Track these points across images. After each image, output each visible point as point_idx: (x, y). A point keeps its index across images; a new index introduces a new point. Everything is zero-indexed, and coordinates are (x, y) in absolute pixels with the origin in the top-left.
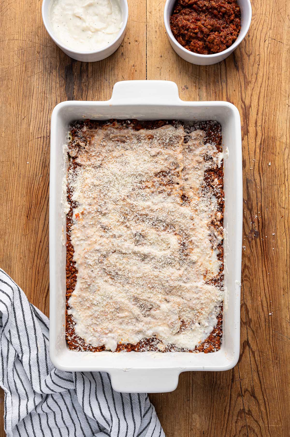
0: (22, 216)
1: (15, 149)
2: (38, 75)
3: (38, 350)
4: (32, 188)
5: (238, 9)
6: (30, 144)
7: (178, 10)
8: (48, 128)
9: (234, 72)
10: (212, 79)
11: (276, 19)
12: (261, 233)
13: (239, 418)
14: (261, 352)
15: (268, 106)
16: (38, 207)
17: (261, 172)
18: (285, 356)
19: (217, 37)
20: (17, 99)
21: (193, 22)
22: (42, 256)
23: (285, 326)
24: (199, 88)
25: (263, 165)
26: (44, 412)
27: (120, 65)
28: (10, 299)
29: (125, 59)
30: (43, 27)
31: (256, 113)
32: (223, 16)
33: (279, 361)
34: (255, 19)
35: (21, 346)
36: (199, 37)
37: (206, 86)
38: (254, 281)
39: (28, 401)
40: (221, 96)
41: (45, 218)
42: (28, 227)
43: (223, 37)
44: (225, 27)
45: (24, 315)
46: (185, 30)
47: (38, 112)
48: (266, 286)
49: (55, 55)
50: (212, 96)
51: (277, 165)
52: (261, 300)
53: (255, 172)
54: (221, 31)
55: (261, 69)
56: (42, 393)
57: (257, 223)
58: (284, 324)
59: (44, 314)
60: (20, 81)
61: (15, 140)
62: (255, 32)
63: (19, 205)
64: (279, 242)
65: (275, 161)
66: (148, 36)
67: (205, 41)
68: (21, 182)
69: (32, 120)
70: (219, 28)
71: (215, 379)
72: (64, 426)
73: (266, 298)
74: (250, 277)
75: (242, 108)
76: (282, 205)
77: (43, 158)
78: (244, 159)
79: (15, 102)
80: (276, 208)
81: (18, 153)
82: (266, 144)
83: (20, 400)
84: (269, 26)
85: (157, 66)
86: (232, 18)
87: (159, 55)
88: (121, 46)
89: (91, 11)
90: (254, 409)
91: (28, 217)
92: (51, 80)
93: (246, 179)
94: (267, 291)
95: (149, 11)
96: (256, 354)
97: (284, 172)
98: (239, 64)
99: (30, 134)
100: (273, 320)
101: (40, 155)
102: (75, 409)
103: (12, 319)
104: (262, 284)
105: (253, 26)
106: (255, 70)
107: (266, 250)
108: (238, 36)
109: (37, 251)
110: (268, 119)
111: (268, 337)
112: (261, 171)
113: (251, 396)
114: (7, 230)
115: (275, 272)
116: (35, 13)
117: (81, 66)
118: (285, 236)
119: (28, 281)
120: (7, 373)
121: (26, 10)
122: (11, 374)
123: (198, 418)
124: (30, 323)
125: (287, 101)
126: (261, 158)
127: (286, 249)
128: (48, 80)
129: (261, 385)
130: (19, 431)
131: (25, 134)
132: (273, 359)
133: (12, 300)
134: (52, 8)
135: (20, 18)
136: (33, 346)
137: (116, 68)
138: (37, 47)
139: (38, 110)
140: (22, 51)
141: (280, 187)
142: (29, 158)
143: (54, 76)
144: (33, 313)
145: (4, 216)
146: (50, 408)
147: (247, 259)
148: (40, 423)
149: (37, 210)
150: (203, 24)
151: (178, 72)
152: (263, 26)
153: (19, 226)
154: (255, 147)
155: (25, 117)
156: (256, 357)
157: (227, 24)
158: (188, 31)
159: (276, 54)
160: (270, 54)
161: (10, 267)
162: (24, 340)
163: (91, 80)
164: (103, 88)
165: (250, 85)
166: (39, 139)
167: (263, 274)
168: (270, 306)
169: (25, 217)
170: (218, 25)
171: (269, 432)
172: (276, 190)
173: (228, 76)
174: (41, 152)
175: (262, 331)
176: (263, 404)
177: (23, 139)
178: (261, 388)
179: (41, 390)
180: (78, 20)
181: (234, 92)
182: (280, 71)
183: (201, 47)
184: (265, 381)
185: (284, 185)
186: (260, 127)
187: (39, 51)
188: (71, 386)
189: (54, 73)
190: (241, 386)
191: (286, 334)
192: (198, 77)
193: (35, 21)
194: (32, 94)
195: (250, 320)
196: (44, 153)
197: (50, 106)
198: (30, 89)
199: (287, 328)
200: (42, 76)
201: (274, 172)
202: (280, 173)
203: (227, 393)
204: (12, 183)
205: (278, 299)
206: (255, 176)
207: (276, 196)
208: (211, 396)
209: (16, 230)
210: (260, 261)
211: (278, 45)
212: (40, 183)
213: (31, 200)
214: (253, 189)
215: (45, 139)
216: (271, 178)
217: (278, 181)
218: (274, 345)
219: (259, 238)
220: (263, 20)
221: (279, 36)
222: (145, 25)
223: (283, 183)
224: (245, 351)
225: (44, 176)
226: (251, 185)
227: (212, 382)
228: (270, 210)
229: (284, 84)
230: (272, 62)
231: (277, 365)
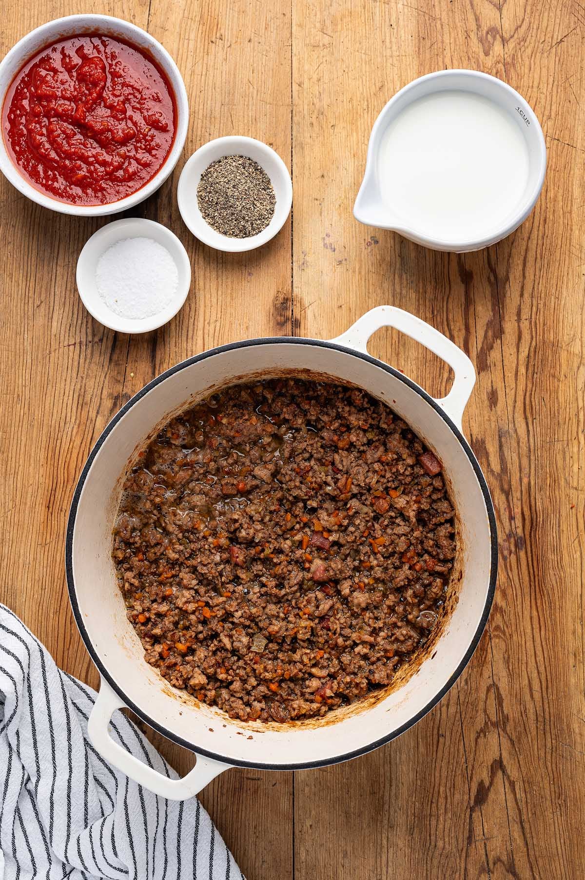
0: (37, 506)
1: (21, 368)
4: (58, 448)
6: (52, 359)
8: (90, 326)
11: (560, 98)
12: (528, 543)
14: (528, 782)
15: (544, 278)
17: (529, 415)
18: (577, 791)
20: (25, 264)
23: (577, 731)
25: (533, 399)
28: (21, 667)
31: (519, 293)
33: (564, 801)
35: (38, 763)
38: (515, 638)
42: (49, 528)
45: (48, 702)
47: (68, 293)
48: (539, 648)
51: (561, 399)
52: (528, 677)
53: (516, 414)
57: (520, 519)
58: (575, 726)
61: (22, 351)
63: (31, 482)
64: (566, 557)
65: (557, 393)
66: (294, 133)
68: (35, 435)
69: (57, 308)
71: (433, 838)
73: (538, 673)
74: (507, 631)
75: (490, 282)
76: (571, 482)
77: (79, 387)
78: (494, 388)
79: (21, 271)
80: (559, 488)
81: (28, 377)
82: (540, 357)
84: (547, 113)
85: (314, 196)
87: (319, 173)
91: (48, 507)
93: (498, 429)
94: (540, 658)
95: (298, 81)
96: (517, 787)
97: (577, 415)
99: (53, 337)
100: (552, 718)
101: (74, 381)
103: (24, 708)
104: (530, 644)
107: (538, 575)
110: (545, 305)
111: (542, 753)
112: (529, 412)
113: (508, 871)
114: (8, 534)
115: (558, 621)
118: (578, 545)
119: (50, 639)
125: (584, 267)
126: (530, 385)
127: (579, 573)
129: (528, 850)
131: (41, 338)
132: (553, 797)
133: (26, 671)
136: (62, 762)
141: (568, 445)
142: (50, 386)
147: (499, 593)
149: (68, 492)
153: (31, 527)
154: (518, 364)
155: (42, 302)
156: (517, 792)
159: (561, 171)
160: (549, 171)
162: (45, 750)
166: (72, 348)
167: (532, 625)
168: (547, 688)
169: (43, 508)
172: (561, 452)
174: (75, 375)
175: (530, 739)
177: (38, 347)
178: (528, 855)
182: (569, 205)
184: (535, 843)
185: (576, 442)
186: (527, 323)
190: (486, 851)
191: (579, 748)
195: (506, 718)
196: (82, 377)
199: (581, 734)
201: (556, 414)
202: (567, 416)
203: (458, 865)
204: (16, 438)
205: (564, 675)
206: (516, 422)
207: (560, 463)
208: (425, 872)
209: (24, 535)
210: (527, 598)
211: (565, 153)
212: (73, 438)
213: (55, 472)
214: (512, 449)
215: (84, 348)
216: (549, 427)
217: (563, 434)
218: (554, 769)
219: (524, 550)
220: (535, 100)
221: (567, 132)
222: (289, 111)
223: (573, 438)
224: (495, 781)
225: (82, 423)
226: (508, 441)
227: (428, 844)
228: (548, 493)
229: (577, 232)
230: (552, 187)
231: (561, 809)
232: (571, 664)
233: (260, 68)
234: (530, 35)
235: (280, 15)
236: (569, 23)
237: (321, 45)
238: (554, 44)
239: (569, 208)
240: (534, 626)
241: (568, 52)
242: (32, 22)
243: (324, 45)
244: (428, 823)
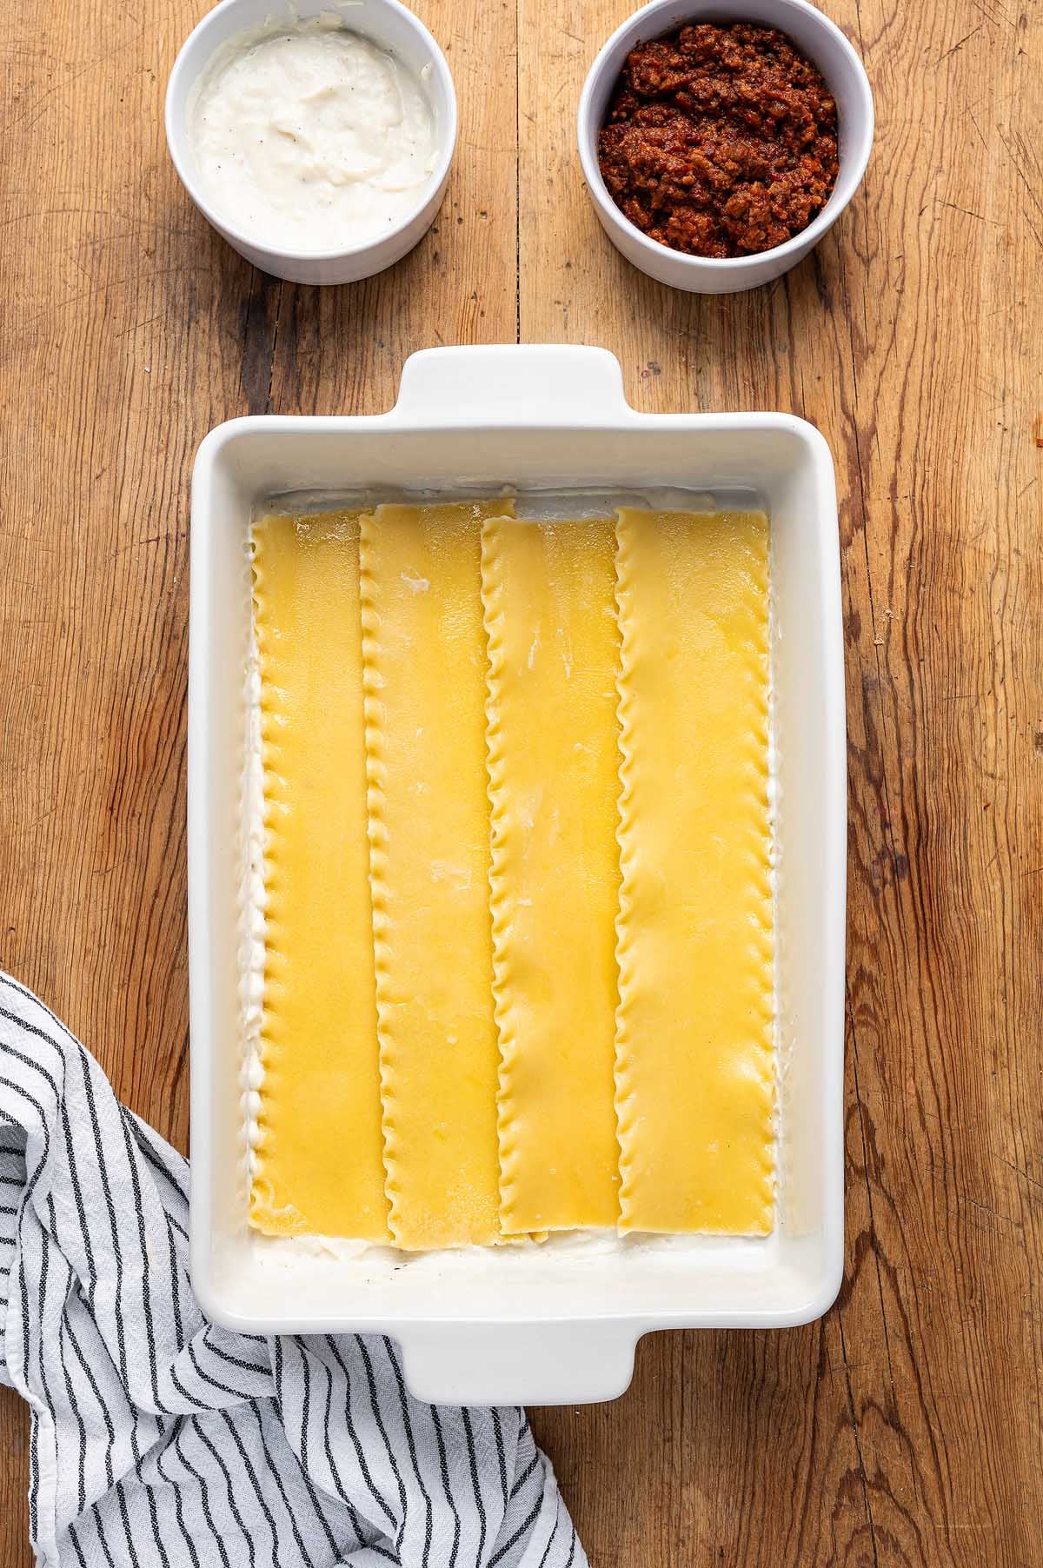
0: (93, 808)
1: (68, 578)
2: (148, 329)
3: (146, 1263)
4: (128, 710)
5: (827, 105)
6: (119, 562)
7: (625, 109)
8: (182, 508)
9: (817, 316)
10: (742, 340)
11: (956, 138)
12: (913, 865)
13: (845, 1501)
14: (919, 1270)
15: (935, 429)
16: (147, 776)
17: (912, 655)
18: (1002, 1284)
19: (757, 198)
20: (77, 408)
21: (675, 150)
22: (162, 943)
23: (1000, 1182)
24: (699, 372)
25: (918, 628)
26: (166, 1479)
27: (429, 293)
28: (53, 1085)
29: (444, 275)
30: (164, 165)
31: (894, 454)
32: (778, 130)
33: (980, 1301)
34: (887, 139)
35: (90, 1252)
36: (696, 200)
37: (723, 364)
38: (893, 1026)
39: (112, 1441)
40: (773, 396)
41: (173, 812)
42: (112, 842)
43: (779, 199)
44: (787, 165)
45: (99, 1145)
46: (651, 176)
48: (933, 1042)
49: (205, 261)
50: (742, 396)
51: (966, 628)
52: (917, 1092)
53: (891, 653)
54: (773, 179)
55: (909, 306)
56: (160, 1413)
57: (900, 827)
58: (997, 1174)
59: (169, 1141)
60: (88, 348)
61: (70, 550)
62: (888, 180)
63: (82, 767)
64: (977, 892)
65: (959, 618)
66: (521, 196)
67: (717, 213)
68: (90, 689)
69: (128, 479)
70: (765, 168)
71: (759, 1366)
72: (237, 1527)
73: (934, 1084)
74: (880, 1013)
75: (845, 436)
76: (984, 764)
77: (163, 608)
78: (854, 608)
79: (70, 420)
80: (964, 774)
81: (79, 592)
82: (929, 559)
83: (83, 1439)
84: (935, 163)
85: (554, 297)
86: (809, 136)
87: (562, 260)
88: (432, 229)
89: (330, 113)
90: (897, 1468)
91: (112, 809)
92: (191, 347)
93: (860, 677)
94: (936, 1059)
95: (527, 113)
96: (900, 1279)
97: (992, 654)
98: (835, 289)
99: (122, 527)
100: (957, 1161)
101: (156, 600)
102: (275, 1471)
103: (59, 1156)
104: (918, 1037)
105: (879, 162)
106: (889, 310)
107: (931, 920)
108: (828, 194)
109: (143, 928)
110: (936, 473)
111: (941, 1219)
112: (912, 648)
113: (886, 1422)
114: (43, 854)
115: (965, 997)
116: (138, 122)
117: (296, 297)
118: (996, 870)
119: (112, 1030)
120: (42, 1343)
121: (108, 111)
122: (52, 1347)
123: (701, 1501)
124: (119, 1171)
125: (999, 412)
126: (913, 607)
127: (999, 916)
128: (184, 347)
129: (920, 1385)
130: (78, 1547)
131: (103, 528)
132: (962, 1295)
133: (60, 1092)
134: (200, 106)
135: (88, 138)
136: (130, 1248)
137: (412, 303)
138: (145, 235)
139: (148, 448)
140: (95, 249)
141: (977, 703)
142: (116, 610)
143: (204, 332)
144: (132, 1135)
145: (30, 806)
146: (187, 1465)
147: (866, 950)
148: (154, 1519)
149: (144, 786)
150: (710, 157)
151: (627, 316)
152: (913, 161)
153: (82, 843)
154: (892, 570)
155: (104, 470)
156: (900, 1288)
157: (791, 155)
158: (659, 181)
159: (959, 256)
160: (940, 256)
161: (50, 982)
162: (99, 1229)
163: (330, 347)
164: (369, 370)
165: (871, 358)
166: (153, 544)
167: (922, 1003)
168: (949, 1110)
169: (104, 809)
170: (761, 161)
171: (949, 1547)
172: (966, 715)
173: (796, 329)
174: (157, 589)
175: (921, 1197)
176: (927, 1453)
177: (97, 544)
178: (920, 1394)
179: (158, 1403)
180: (287, 143)
181: (817, 385)
182: (974, 312)
183: (704, 234)
184: (932, 1373)
185: (990, 699)
186: (907, 502)
187: (152, 247)
188: (261, 1388)
189: (204, 322)
190: (849, 1388)
191: (1003, 1210)
192: (693, 333)
193: (138, 149)
194: (127, 393)
195: (880, 1163)
196: (170, 594)
197: (190, 433)
198: (120, 375)
199: (1006, 1188)
200: (162, 333)
201: (958, 653)
202: (976, 655)
203: (802, 1413)
204: (58, 693)
205: (976, 1088)
206: (891, 666)
207: (965, 733)
208: (746, 1423)
209: (71, 856)
210: (914, 958)
211: (965, 226)
212: (154, 695)
213: (124, 752)
214: (885, 711)
215: (173, 545)
216: (946, 674)
217: (970, 686)
218: (962, 1247)
219: (907, 878)
220: (915, 142)
221: (969, 194)
222: (513, 159)
223: (987, 692)
224: (864, 1267)
225: (168, 669)
226: (879, 697)
227: (750, 1377)
228: (946, 784)
229: (988, 354)
230: (946, 282)
231: (974, 1316)
232: (989, 1070)
233: (465, 91)
234: (906, 38)
235: (497, 7)
236: (970, 19)
237: (565, 53)
238: (945, 53)
239: (974, 316)
240: (925, 1006)
241: (967, 65)
242: (92, 17)
243: (570, 54)
244: (751, 1340)
